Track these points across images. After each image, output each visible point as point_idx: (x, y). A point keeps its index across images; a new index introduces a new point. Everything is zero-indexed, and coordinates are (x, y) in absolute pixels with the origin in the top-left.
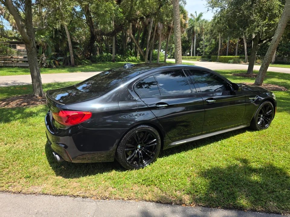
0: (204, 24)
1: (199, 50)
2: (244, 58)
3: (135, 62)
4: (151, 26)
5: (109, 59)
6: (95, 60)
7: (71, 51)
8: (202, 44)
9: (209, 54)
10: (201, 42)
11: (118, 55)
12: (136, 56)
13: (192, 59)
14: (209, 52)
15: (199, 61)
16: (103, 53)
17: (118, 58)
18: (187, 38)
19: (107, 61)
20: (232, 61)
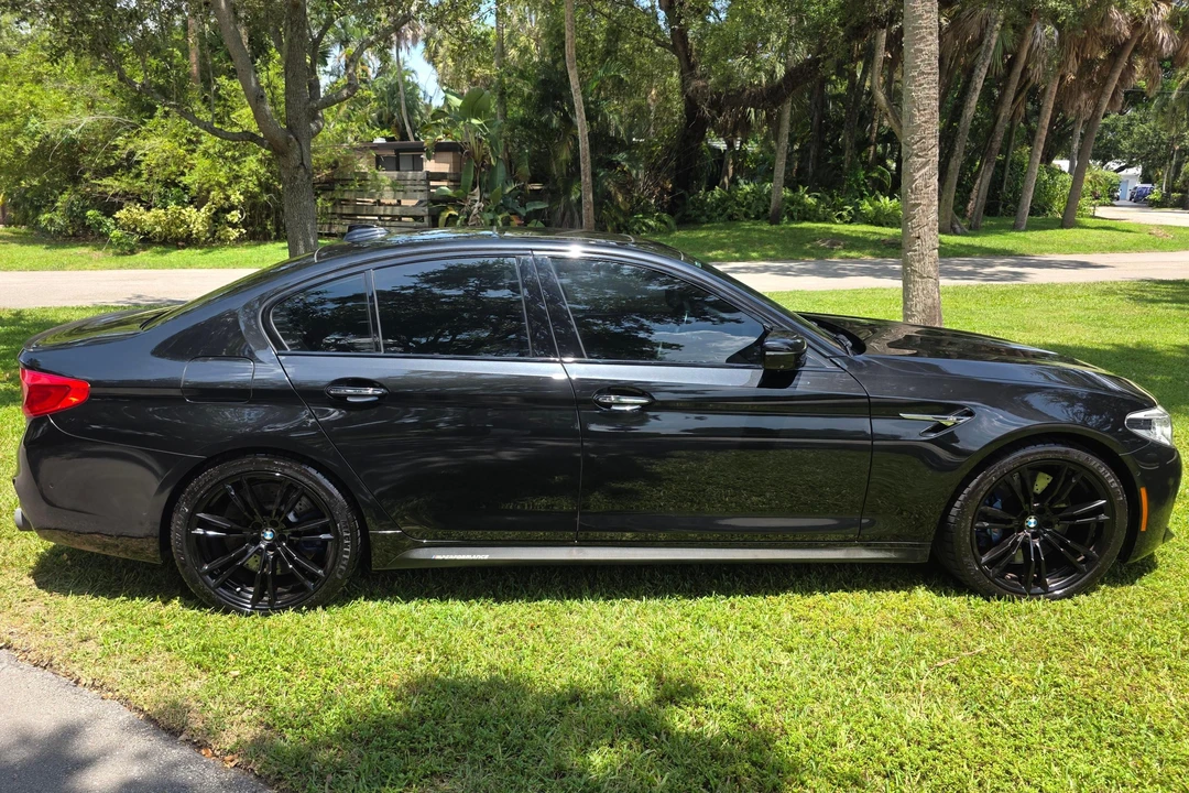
5: (760, 210)
6: (698, 213)
7: (586, 178)
11: (808, 192)
16: (741, 181)
17: (806, 205)
19: (747, 219)
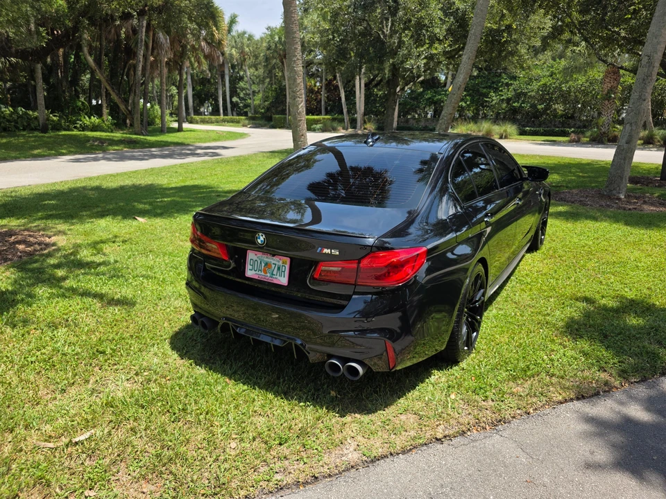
0: (245, 41)
1: (237, 102)
2: (342, 121)
3: (103, 131)
4: (142, 40)
5: (25, 124)
8: (242, 89)
9: (265, 112)
10: (242, 84)
11: (51, 113)
12: (100, 115)
13: (225, 122)
14: (263, 108)
15: (246, 126)
17: (53, 121)
18: (208, 72)
19: (20, 130)
20: (318, 126)
